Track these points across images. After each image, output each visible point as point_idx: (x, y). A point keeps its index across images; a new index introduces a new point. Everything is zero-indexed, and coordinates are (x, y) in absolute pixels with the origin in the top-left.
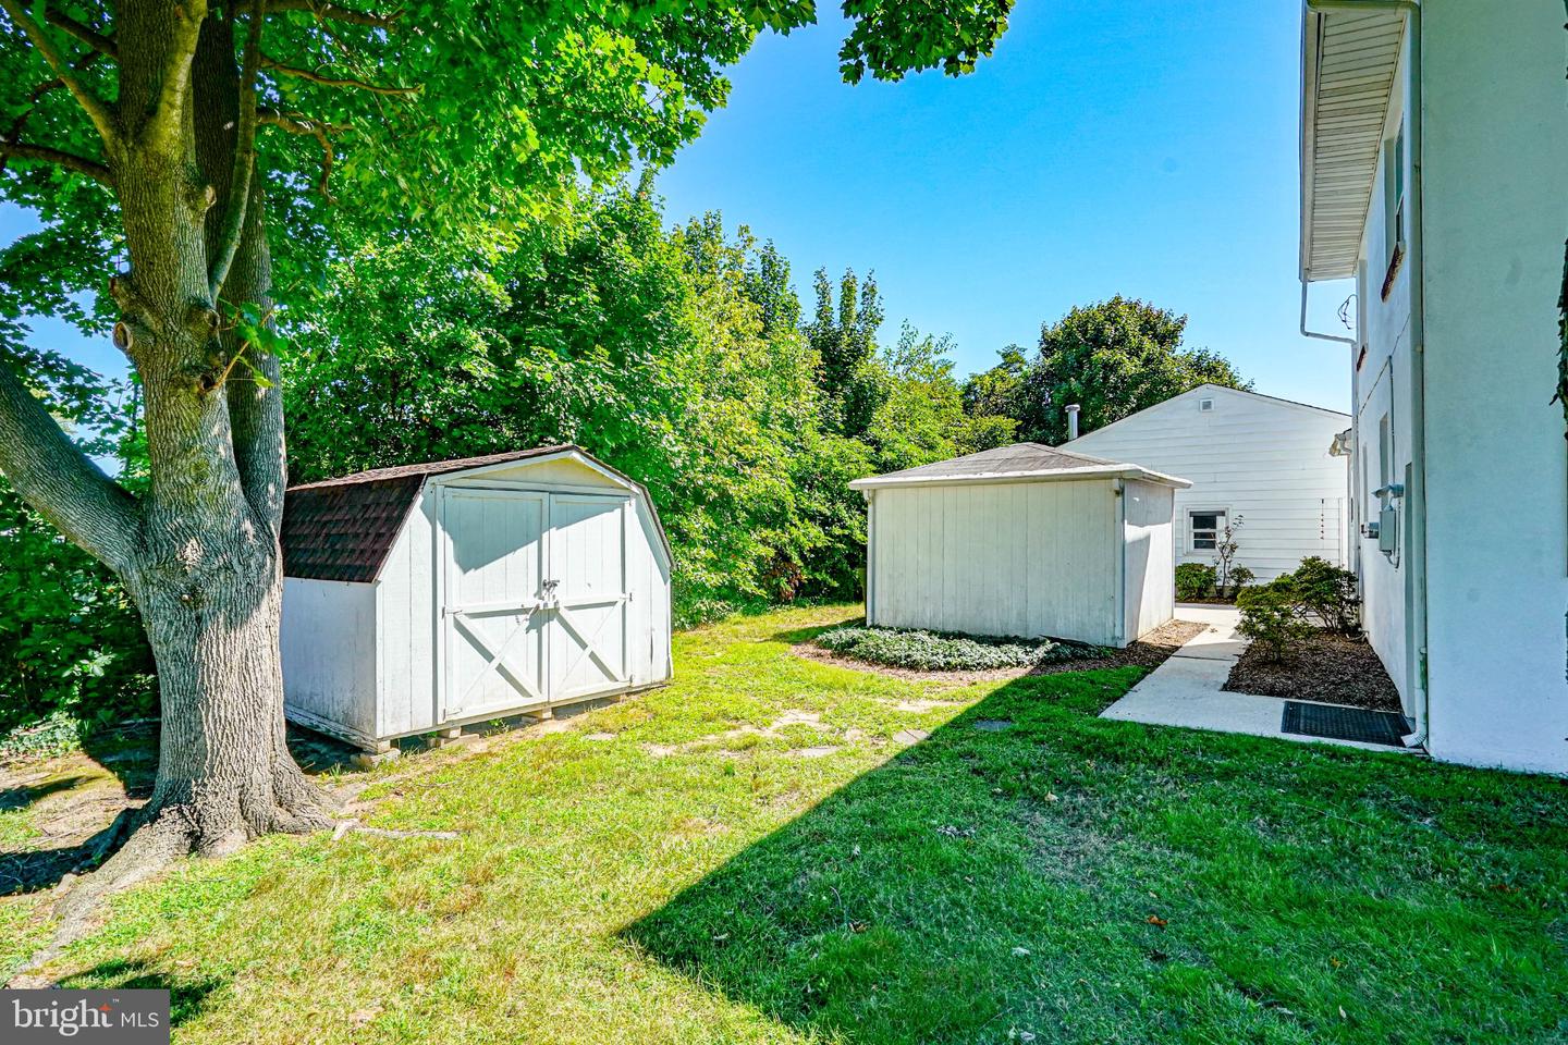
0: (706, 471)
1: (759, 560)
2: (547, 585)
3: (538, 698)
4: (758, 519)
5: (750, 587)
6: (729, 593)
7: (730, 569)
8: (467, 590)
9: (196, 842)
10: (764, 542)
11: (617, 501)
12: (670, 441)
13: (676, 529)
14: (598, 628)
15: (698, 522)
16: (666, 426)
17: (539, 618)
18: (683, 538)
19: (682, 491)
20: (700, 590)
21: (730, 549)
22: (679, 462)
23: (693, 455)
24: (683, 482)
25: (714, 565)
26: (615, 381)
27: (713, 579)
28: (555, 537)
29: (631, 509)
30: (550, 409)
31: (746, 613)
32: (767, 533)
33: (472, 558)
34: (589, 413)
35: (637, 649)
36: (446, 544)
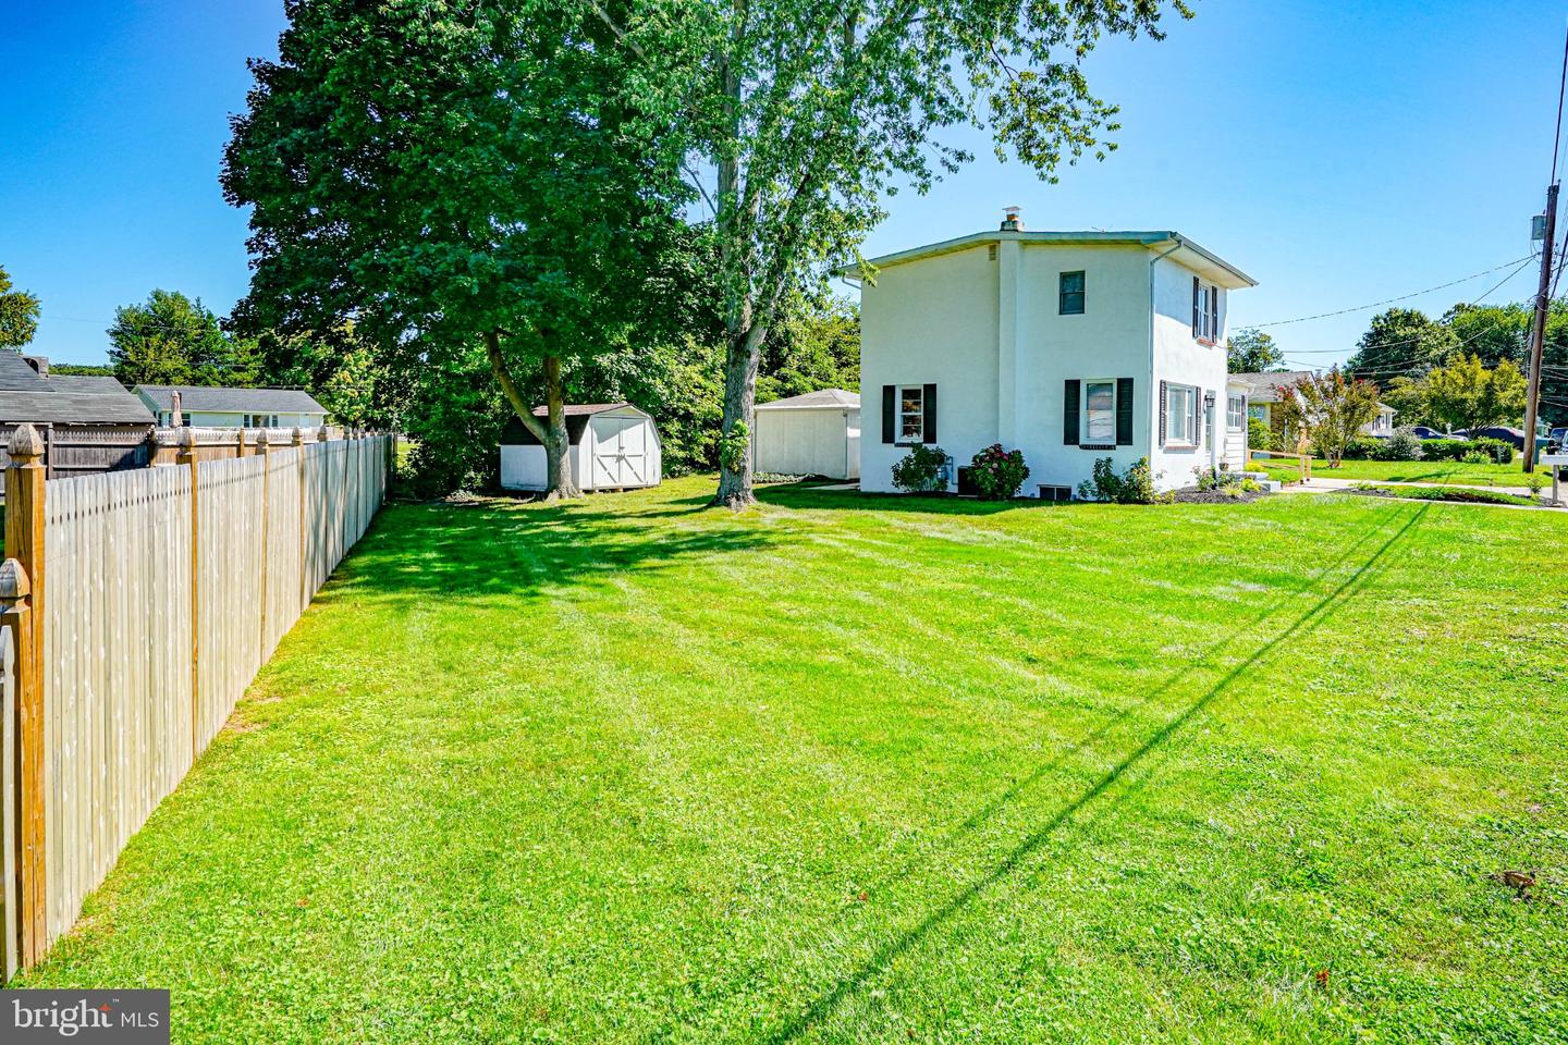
0: (679, 400)
1: (706, 446)
2: (621, 448)
3: (619, 484)
4: (707, 425)
5: (702, 459)
6: (690, 462)
7: (692, 450)
8: (601, 449)
9: (561, 497)
10: (710, 436)
11: (642, 420)
12: (659, 386)
13: (663, 429)
14: (637, 463)
15: (674, 427)
16: (658, 381)
17: (620, 458)
18: (667, 435)
19: (666, 410)
20: (674, 460)
21: (691, 441)
22: (664, 398)
23: (672, 393)
24: (666, 407)
25: (682, 448)
26: (635, 362)
27: (681, 454)
28: (624, 433)
29: (647, 422)
30: (607, 377)
31: (699, 474)
32: (713, 432)
33: (601, 440)
34: (626, 379)
35: (649, 471)
36: (595, 435)
